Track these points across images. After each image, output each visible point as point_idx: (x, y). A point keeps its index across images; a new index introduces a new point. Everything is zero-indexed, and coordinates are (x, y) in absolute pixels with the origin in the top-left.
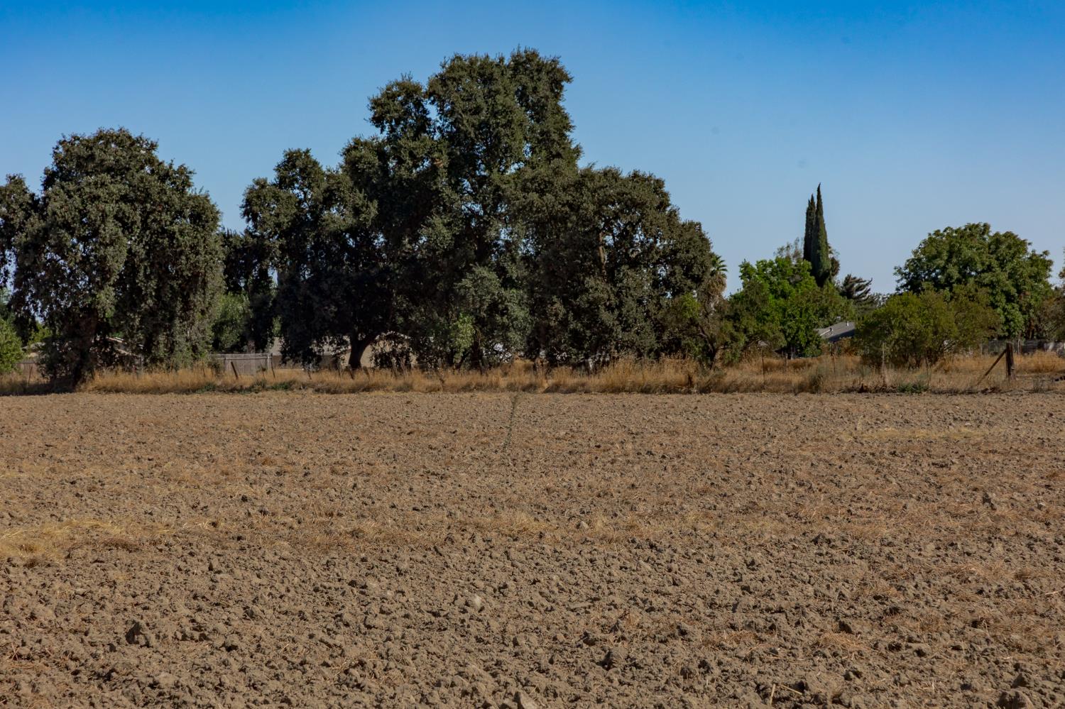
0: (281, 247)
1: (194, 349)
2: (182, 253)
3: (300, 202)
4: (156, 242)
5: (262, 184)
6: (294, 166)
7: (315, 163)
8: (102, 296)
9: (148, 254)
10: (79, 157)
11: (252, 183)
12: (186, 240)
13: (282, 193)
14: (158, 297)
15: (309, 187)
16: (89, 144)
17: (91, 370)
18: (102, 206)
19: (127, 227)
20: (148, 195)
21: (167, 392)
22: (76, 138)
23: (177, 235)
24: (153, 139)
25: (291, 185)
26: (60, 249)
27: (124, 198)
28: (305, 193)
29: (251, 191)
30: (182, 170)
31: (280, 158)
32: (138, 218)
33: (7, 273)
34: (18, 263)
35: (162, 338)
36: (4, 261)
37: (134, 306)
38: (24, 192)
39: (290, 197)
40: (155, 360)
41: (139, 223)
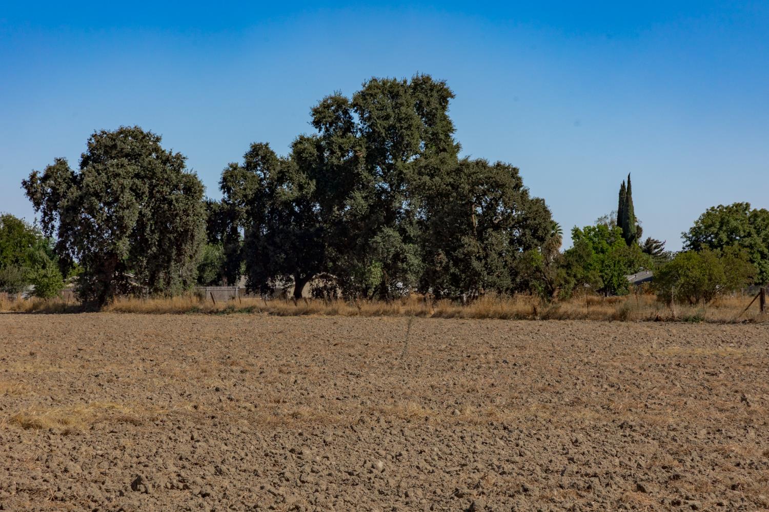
0: (247, 212)
1: (185, 282)
2: (177, 215)
3: (262, 180)
4: (159, 207)
5: (234, 167)
6: (257, 155)
7: (272, 153)
8: (120, 244)
9: (153, 215)
10: (106, 146)
11: (227, 166)
12: (181, 206)
13: (249, 174)
14: (160, 245)
15: (268, 169)
16: (113, 137)
17: (111, 296)
18: (121, 181)
19: (139, 196)
20: (154, 173)
21: (165, 313)
22: (104, 133)
23: (174, 202)
24: (158, 134)
25: (255, 168)
26: (91, 210)
27: (137, 176)
28: (265, 174)
29: (227, 171)
30: (178, 157)
31: (248, 149)
32: (147, 190)
33: (53, 227)
34: (61, 220)
35: (162, 275)
36: (51, 219)
37: (143, 252)
38: (67, 170)
39: (254, 177)
40: (156, 290)
41: (147, 193)
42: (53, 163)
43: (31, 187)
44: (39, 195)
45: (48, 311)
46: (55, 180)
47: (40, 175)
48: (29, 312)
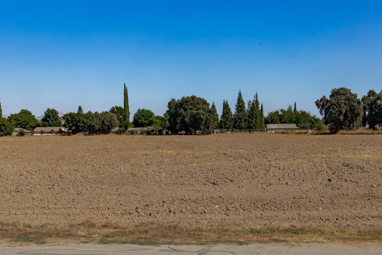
0: (369, 108)
1: (357, 126)
2: (356, 109)
3: (372, 99)
4: (351, 107)
5: (365, 96)
6: (371, 93)
7: (375, 92)
8: (341, 117)
9: (349, 109)
10: (336, 92)
11: (363, 96)
12: (357, 107)
13: (369, 98)
14: (351, 117)
15: (374, 97)
16: (338, 90)
17: (339, 130)
18: (341, 101)
19: (345, 104)
20: (350, 99)
21: (354, 134)
22: (335, 89)
23: (355, 106)
24: (350, 89)
25: (370, 96)
26: (333, 109)
27: (345, 100)
28: (373, 98)
29: (363, 98)
30: (356, 94)
31: (368, 91)
32: (348, 103)
33: (323, 113)
34: (325, 112)
35: (352, 125)
36: (322, 111)
37: (347, 119)
38: (326, 99)
39: (370, 99)
40: (350, 129)
41: (348, 104)
42: (322, 97)
43: (317, 104)
44: (319, 105)
45: (321, 134)
46: (323, 101)
47: (319, 100)
48: (316, 134)
